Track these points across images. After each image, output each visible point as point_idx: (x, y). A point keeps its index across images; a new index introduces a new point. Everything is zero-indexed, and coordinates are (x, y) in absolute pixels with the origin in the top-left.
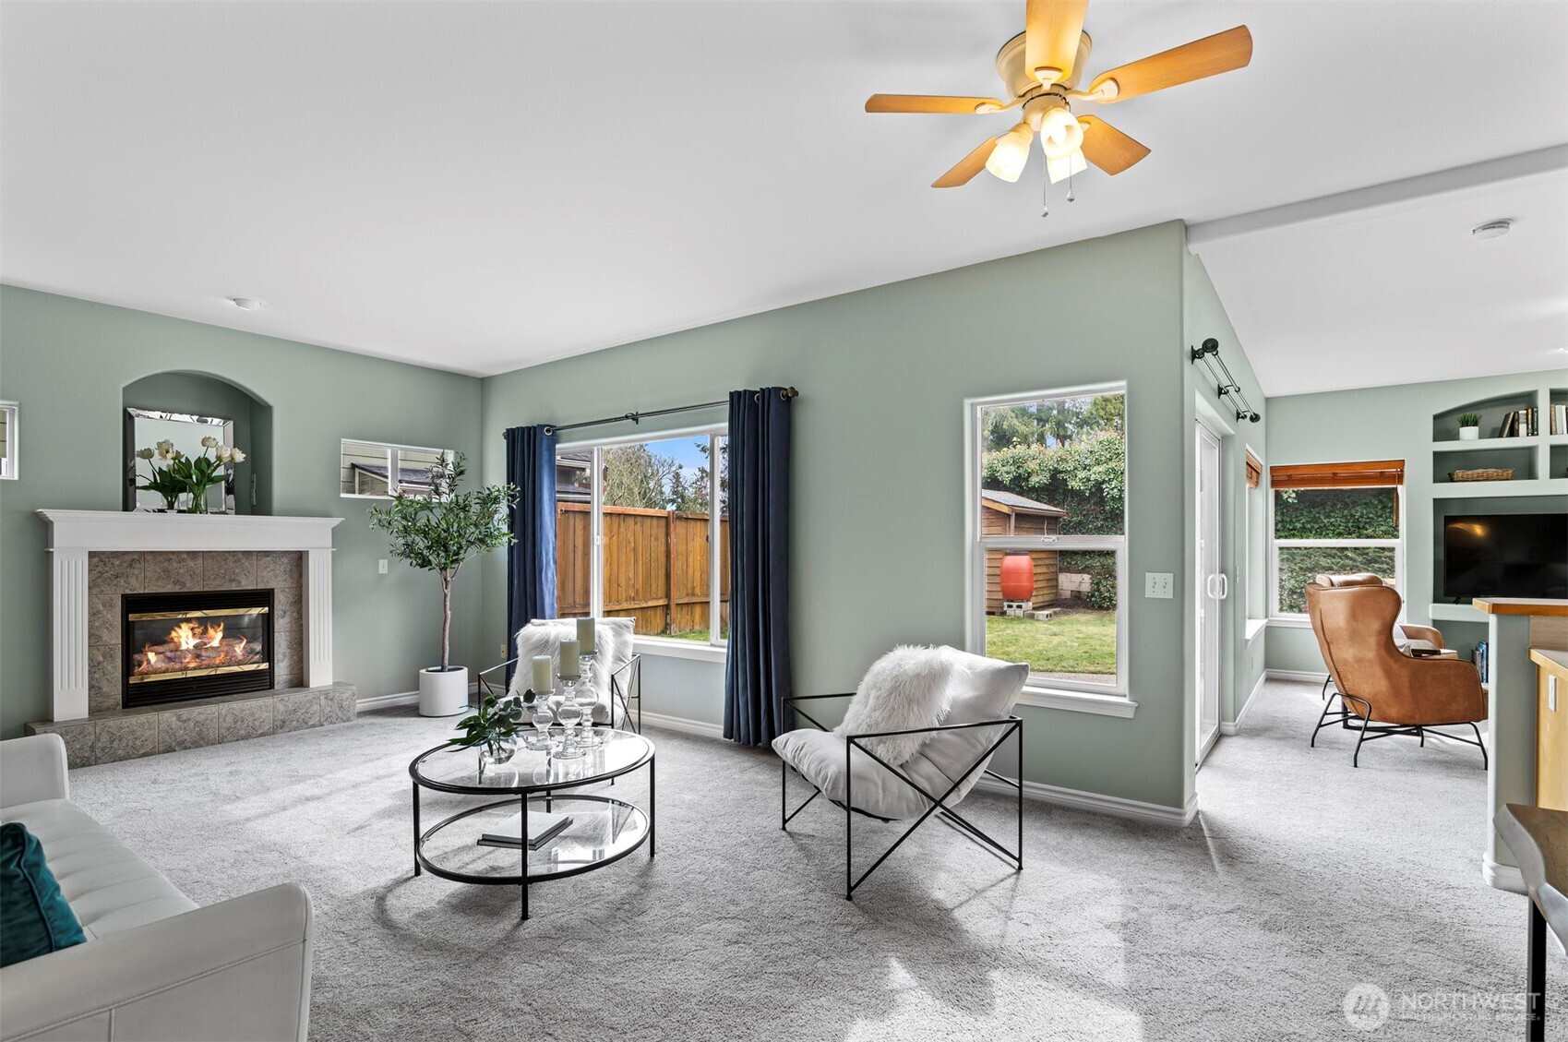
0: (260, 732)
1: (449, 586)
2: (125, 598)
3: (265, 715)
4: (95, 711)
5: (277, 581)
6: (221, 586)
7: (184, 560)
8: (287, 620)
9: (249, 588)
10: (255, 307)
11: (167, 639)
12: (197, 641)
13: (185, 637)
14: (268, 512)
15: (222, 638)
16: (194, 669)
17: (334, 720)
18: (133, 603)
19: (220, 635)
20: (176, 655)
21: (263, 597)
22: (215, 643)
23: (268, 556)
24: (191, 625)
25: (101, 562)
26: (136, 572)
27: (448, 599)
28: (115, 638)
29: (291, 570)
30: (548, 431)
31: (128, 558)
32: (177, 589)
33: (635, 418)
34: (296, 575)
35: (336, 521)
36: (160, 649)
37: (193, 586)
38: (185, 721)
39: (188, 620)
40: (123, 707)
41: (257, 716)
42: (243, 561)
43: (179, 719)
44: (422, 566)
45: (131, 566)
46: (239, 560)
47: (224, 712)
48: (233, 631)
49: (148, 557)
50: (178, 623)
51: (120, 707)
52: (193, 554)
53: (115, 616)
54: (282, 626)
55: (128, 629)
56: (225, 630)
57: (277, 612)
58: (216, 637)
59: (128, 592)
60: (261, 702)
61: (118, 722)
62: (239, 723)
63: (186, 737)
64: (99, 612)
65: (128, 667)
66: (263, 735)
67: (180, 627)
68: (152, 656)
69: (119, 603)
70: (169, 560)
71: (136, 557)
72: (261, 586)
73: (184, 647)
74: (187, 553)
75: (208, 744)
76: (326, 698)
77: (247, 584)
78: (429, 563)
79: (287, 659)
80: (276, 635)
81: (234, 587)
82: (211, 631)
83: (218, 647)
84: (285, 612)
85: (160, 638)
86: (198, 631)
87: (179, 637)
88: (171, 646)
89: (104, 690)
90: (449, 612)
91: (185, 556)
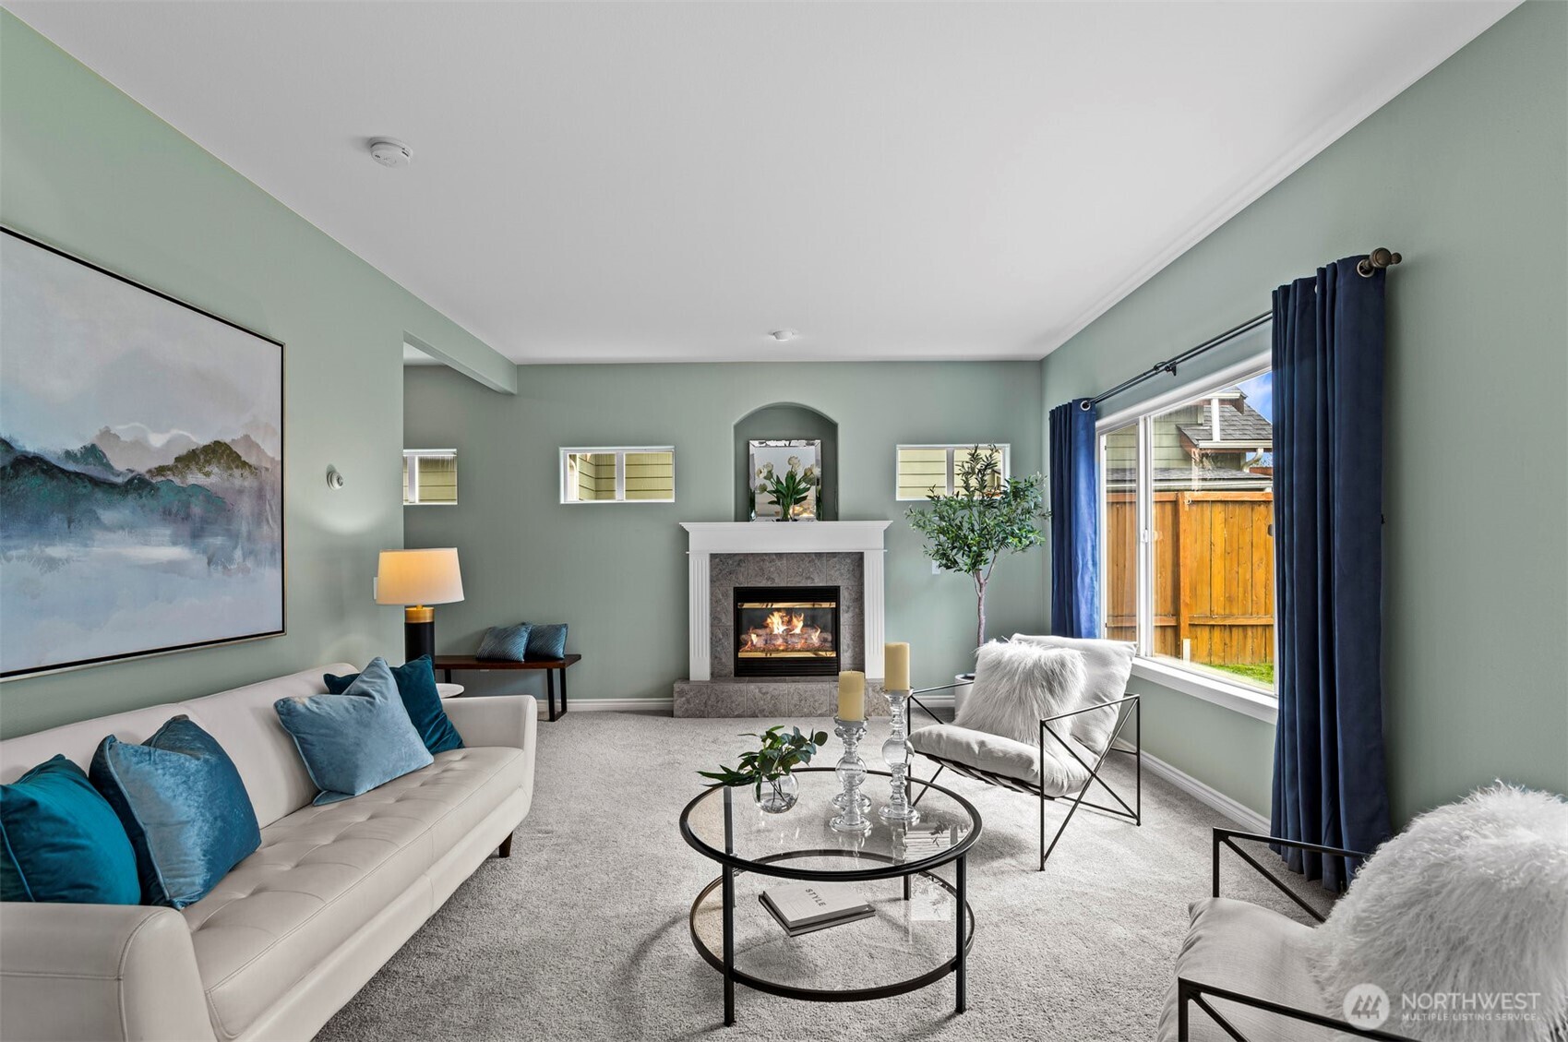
0: (819, 712)
1: (984, 588)
2: (736, 590)
3: (823, 698)
4: (715, 675)
5: (842, 581)
6: (799, 582)
7: (773, 560)
8: (850, 614)
9: (821, 585)
10: (789, 337)
11: (765, 624)
12: (785, 627)
13: (776, 624)
14: (835, 518)
15: (803, 626)
16: (783, 651)
17: (881, 712)
18: (743, 595)
19: (801, 624)
20: (771, 637)
21: (831, 593)
22: (797, 631)
23: (835, 557)
24: (781, 614)
25: (722, 563)
26: (742, 569)
27: (982, 602)
28: (729, 621)
29: (854, 569)
30: (1085, 406)
31: (737, 558)
32: (769, 584)
33: (1171, 367)
34: (857, 574)
35: (886, 524)
36: (760, 632)
37: (781, 582)
38: (764, 694)
39: (778, 610)
40: (735, 676)
41: (817, 698)
42: (816, 561)
43: (760, 691)
44: (948, 568)
45: (739, 564)
46: (813, 560)
47: (792, 690)
48: (811, 622)
49: (751, 558)
50: (772, 611)
51: (733, 675)
52: (780, 555)
53: (729, 604)
54: (846, 619)
55: (738, 614)
56: (804, 621)
57: (842, 608)
58: (798, 625)
59: (737, 585)
60: (820, 686)
61: (721, 687)
62: (803, 702)
63: (765, 707)
64: (720, 600)
65: (739, 645)
66: (821, 715)
67: (773, 615)
68: (754, 637)
69: (731, 593)
70: (763, 560)
71: (742, 558)
72: (830, 584)
73: (776, 632)
74: (776, 554)
75: (780, 716)
76: (873, 691)
77: (819, 582)
78: (955, 562)
79: (850, 651)
80: (842, 627)
81: (809, 584)
82: (794, 620)
83: (799, 635)
84: (849, 608)
85: (760, 623)
86: (786, 619)
87: (773, 623)
88: (768, 630)
89: (723, 660)
90: (983, 617)
91: (774, 557)
